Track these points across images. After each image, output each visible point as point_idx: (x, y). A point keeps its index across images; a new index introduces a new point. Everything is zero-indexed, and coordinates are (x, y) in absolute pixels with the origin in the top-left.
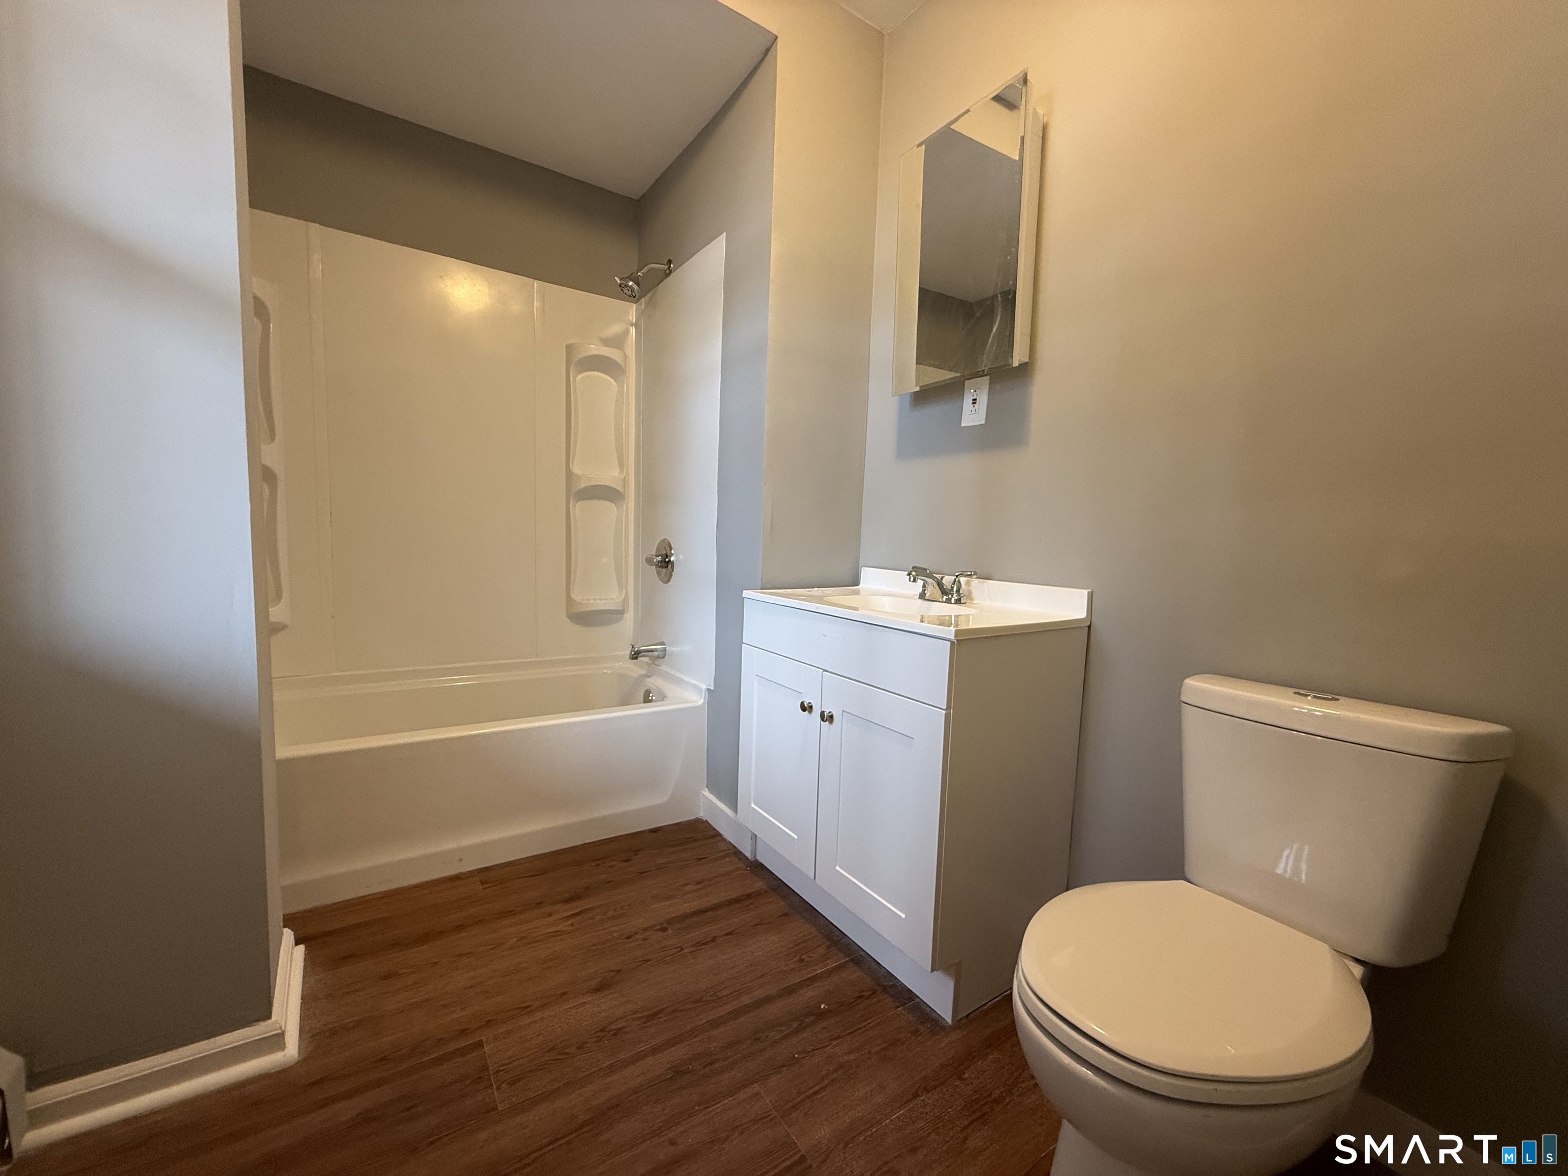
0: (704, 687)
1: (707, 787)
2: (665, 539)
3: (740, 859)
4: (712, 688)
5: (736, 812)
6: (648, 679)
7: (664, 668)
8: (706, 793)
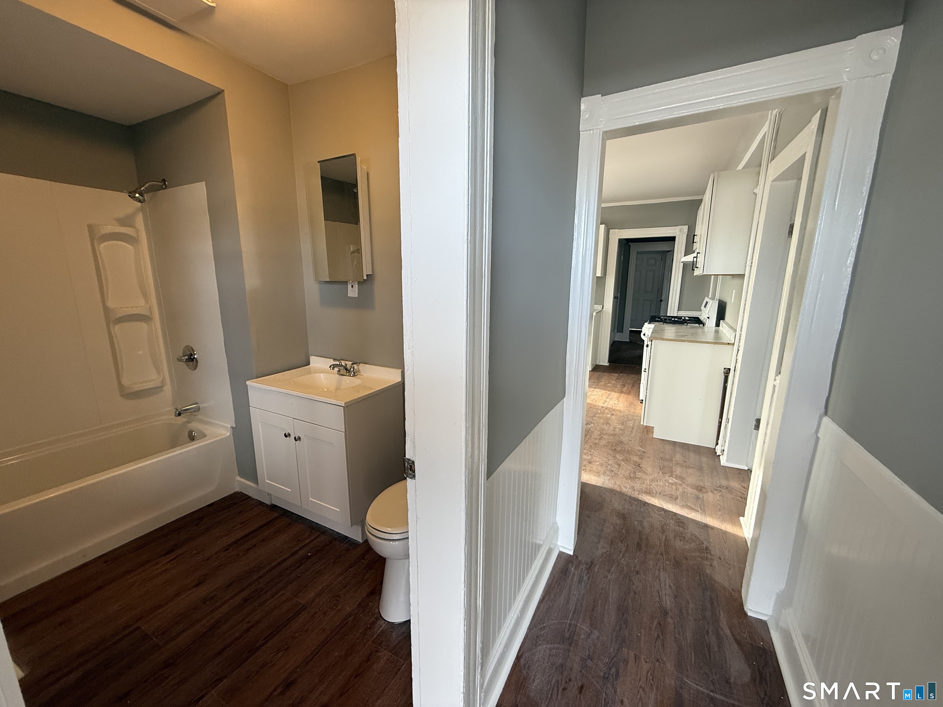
0: (229, 426)
1: (239, 475)
2: (188, 345)
3: (263, 506)
4: (234, 426)
5: (258, 484)
6: (190, 425)
7: (200, 417)
8: (239, 478)
